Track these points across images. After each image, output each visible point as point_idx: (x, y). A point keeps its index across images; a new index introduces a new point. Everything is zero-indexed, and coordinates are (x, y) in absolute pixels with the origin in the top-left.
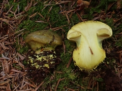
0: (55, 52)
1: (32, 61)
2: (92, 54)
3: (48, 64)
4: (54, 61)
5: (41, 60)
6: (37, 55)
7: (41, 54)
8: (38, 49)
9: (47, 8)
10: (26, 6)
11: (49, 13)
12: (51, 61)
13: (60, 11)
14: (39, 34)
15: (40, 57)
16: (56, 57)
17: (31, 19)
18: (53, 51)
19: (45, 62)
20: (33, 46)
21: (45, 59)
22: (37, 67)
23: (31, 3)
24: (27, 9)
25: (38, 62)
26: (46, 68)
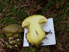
0: (20, 37)
1: (7, 44)
2: (37, 34)
3: (17, 44)
4: (20, 42)
5: (12, 43)
6: (9, 40)
7: (12, 39)
8: (9, 37)
9: (17, 9)
10: (4, 8)
11: (18, 12)
12: (18, 42)
13: (25, 11)
14: (9, 27)
15: (11, 41)
16: (21, 40)
17: (7, 16)
18: (19, 36)
19: (15, 44)
20: (7, 35)
21: (15, 42)
22: (10, 48)
23: (7, 7)
24: (5, 11)
25: (11, 44)
26: (16, 47)
